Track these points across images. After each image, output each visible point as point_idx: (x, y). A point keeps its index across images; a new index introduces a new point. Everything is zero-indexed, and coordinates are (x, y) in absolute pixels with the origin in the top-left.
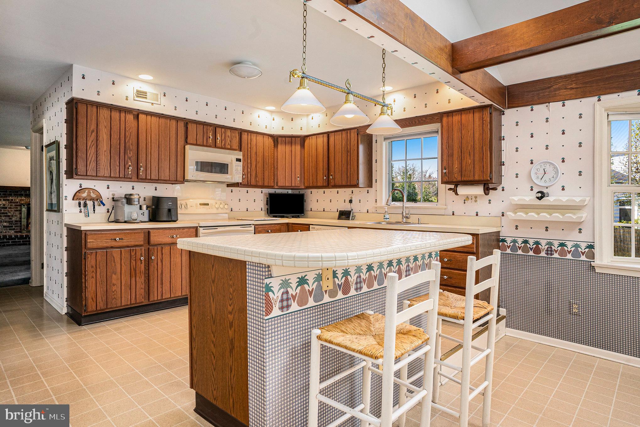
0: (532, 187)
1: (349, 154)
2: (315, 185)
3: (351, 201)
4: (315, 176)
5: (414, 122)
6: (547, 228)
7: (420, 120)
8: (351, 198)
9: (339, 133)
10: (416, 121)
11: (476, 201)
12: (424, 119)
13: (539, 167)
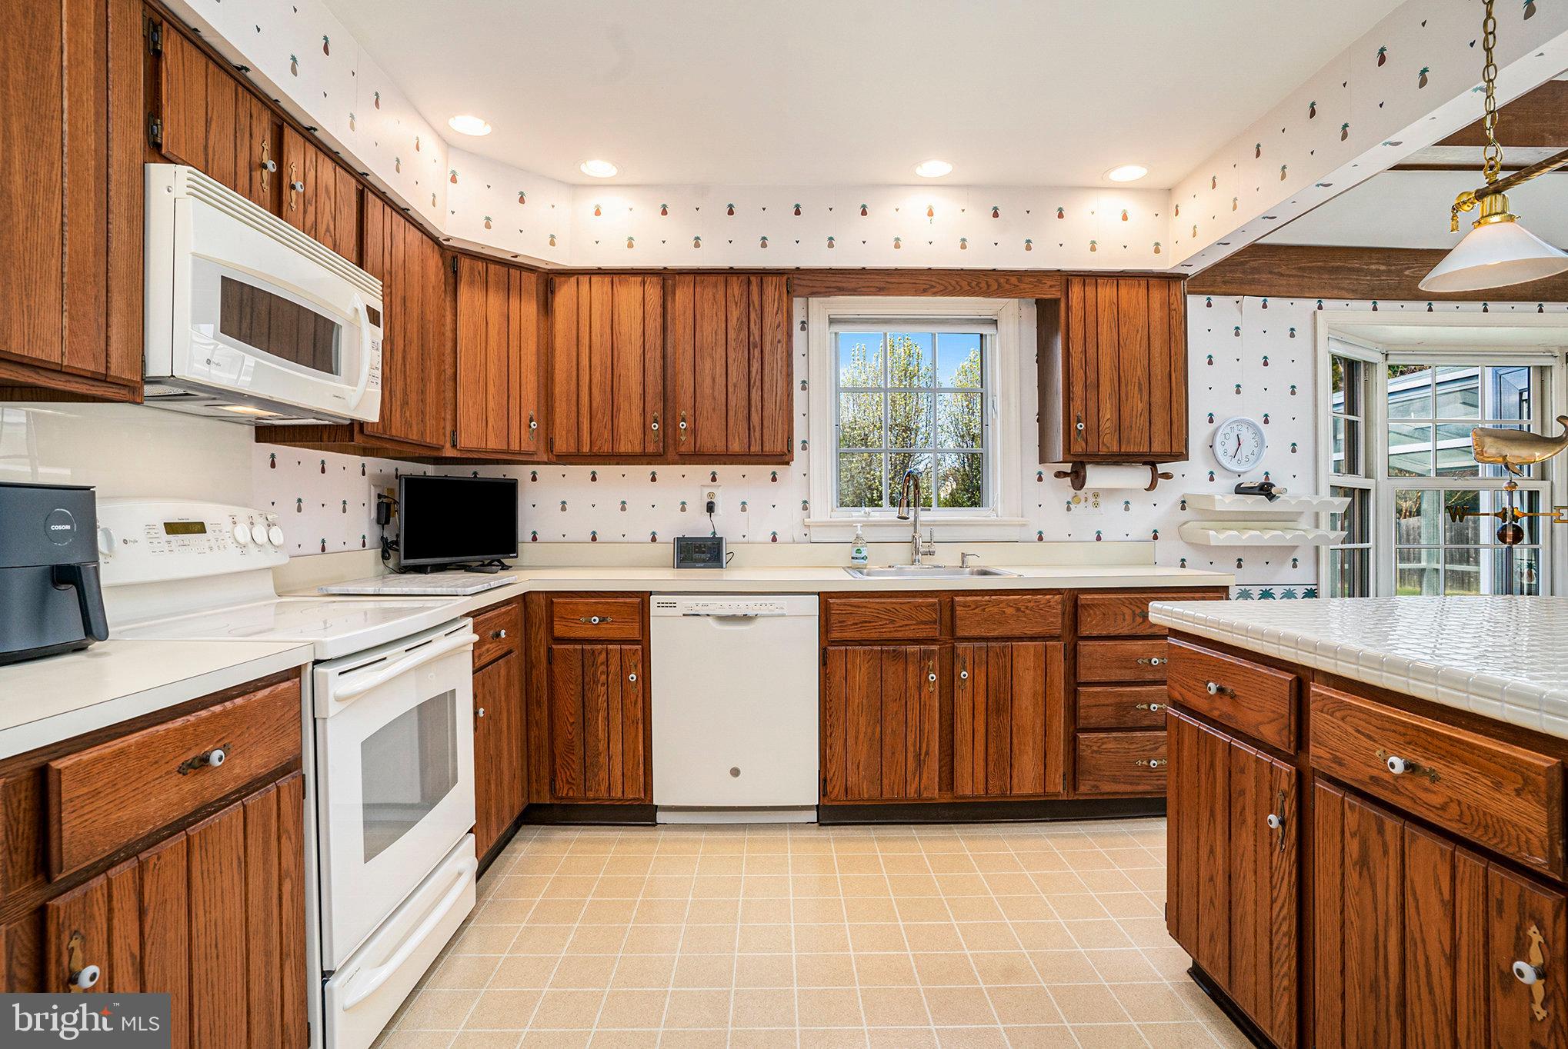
0: (1212, 473)
1: (757, 352)
2: (606, 448)
3: (710, 508)
4: (608, 417)
5: (983, 285)
6: (1240, 560)
7: (1002, 281)
8: (711, 495)
9: (713, 278)
10: (991, 281)
11: (1096, 505)
12: (1013, 280)
13: (1228, 430)
